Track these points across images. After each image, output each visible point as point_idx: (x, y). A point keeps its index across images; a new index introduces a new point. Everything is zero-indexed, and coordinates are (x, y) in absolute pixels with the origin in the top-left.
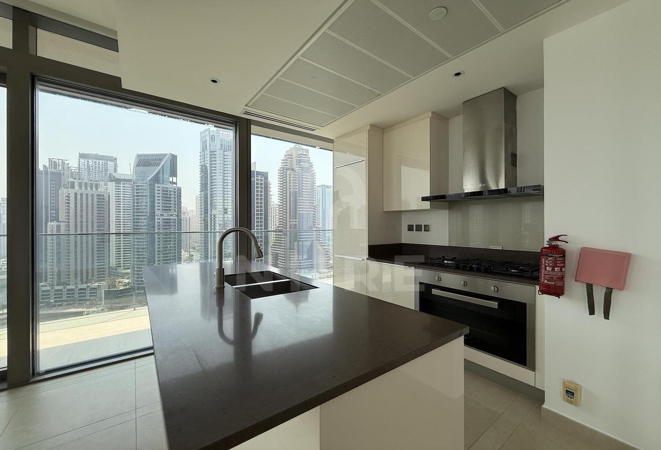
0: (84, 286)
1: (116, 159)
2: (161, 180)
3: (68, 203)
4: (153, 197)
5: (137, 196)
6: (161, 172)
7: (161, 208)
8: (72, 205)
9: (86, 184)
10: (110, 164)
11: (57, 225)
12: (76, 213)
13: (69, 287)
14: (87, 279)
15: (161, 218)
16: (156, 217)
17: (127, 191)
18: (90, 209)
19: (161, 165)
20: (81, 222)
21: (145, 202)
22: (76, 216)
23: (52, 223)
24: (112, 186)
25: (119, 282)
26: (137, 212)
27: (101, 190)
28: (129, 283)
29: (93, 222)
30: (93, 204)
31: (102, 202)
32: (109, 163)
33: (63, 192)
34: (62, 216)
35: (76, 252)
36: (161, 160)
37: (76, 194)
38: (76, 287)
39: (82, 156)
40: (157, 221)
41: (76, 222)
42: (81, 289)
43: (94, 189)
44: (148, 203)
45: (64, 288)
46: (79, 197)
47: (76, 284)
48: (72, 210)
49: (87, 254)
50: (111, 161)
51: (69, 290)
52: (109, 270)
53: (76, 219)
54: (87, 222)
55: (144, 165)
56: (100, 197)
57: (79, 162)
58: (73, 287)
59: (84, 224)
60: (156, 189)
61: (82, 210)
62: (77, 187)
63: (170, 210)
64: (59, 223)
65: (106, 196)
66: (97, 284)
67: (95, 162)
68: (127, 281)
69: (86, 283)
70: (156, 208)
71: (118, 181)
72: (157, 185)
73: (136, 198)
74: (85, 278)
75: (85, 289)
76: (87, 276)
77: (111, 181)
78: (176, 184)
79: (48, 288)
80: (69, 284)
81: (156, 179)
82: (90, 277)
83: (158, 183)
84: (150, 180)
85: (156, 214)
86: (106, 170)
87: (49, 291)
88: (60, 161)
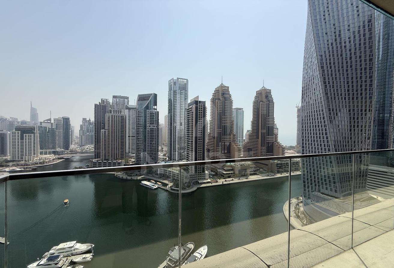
0: (115, 161)
1: (128, 98)
2: (149, 108)
3: (109, 120)
4: (145, 117)
5: (138, 116)
6: (150, 102)
7: (149, 122)
8: (110, 121)
9: (116, 110)
10: (126, 100)
11: (104, 131)
12: (112, 125)
13: (109, 161)
14: (116, 158)
15: (149, 128)
16: (147, 128)
17: (133, 114)
18: (118, 123)
19: (149, 100)
20: (114, 130)
21: (142, 119)
22: (112, 127)
23: (103, 130)
24: (127, 111)
25: (130, 160)
26: (138, 125)
27: (123, 113)
28: (134, 161)
29: (119, 130)
30: (119, 121)
31: (123, 119)
32: (125, 100)
33: (107, 115)
34: (106, 127)
35: (112, 144)
36: (149, 97)
37: (112, 116)
38: (112, 162)
39: (114, 97)
40: (147, 129)
41: (112, 130)
42: (114, 163)
43: (120, 113)
44: (143, 120)
45: (107, 162)
46: (113, 117)
47: (112, 160)
48: (110, 124)
49: (117, 146)
50: (126, 99)
51: (109, 163)
52: (126, 154)
53: (112, 128)
54: (117, 130)
55: (142, 100)
56: (122, 117)
57: (113, 100)
58: (111, 161)
59: (115, 131)
60: (147, 112)
61: (114, 124)
62: (112, 113)
63: (154, 124)
64: (105, 130)
65: (125, 116)
66: (120, 161)
67: (120, 100)
68: (133, 160)
69: (116, 160)
70: (147, 123)
71: (129, 109)
72: (147, 110)
73: (138, 117)
74: (115, 157)
75: (115, 163)
76: (116, 156)
77: (126, 109)
78: (156, 109)
79: (101, 161)
80: (109, 160)
81: (147, 107)
82: (118, 157)
83: (148, 109)
84: (144, 108)
85: (147, 126)
86: (124, 103)
87: (101, 163)
88: (106, 100)
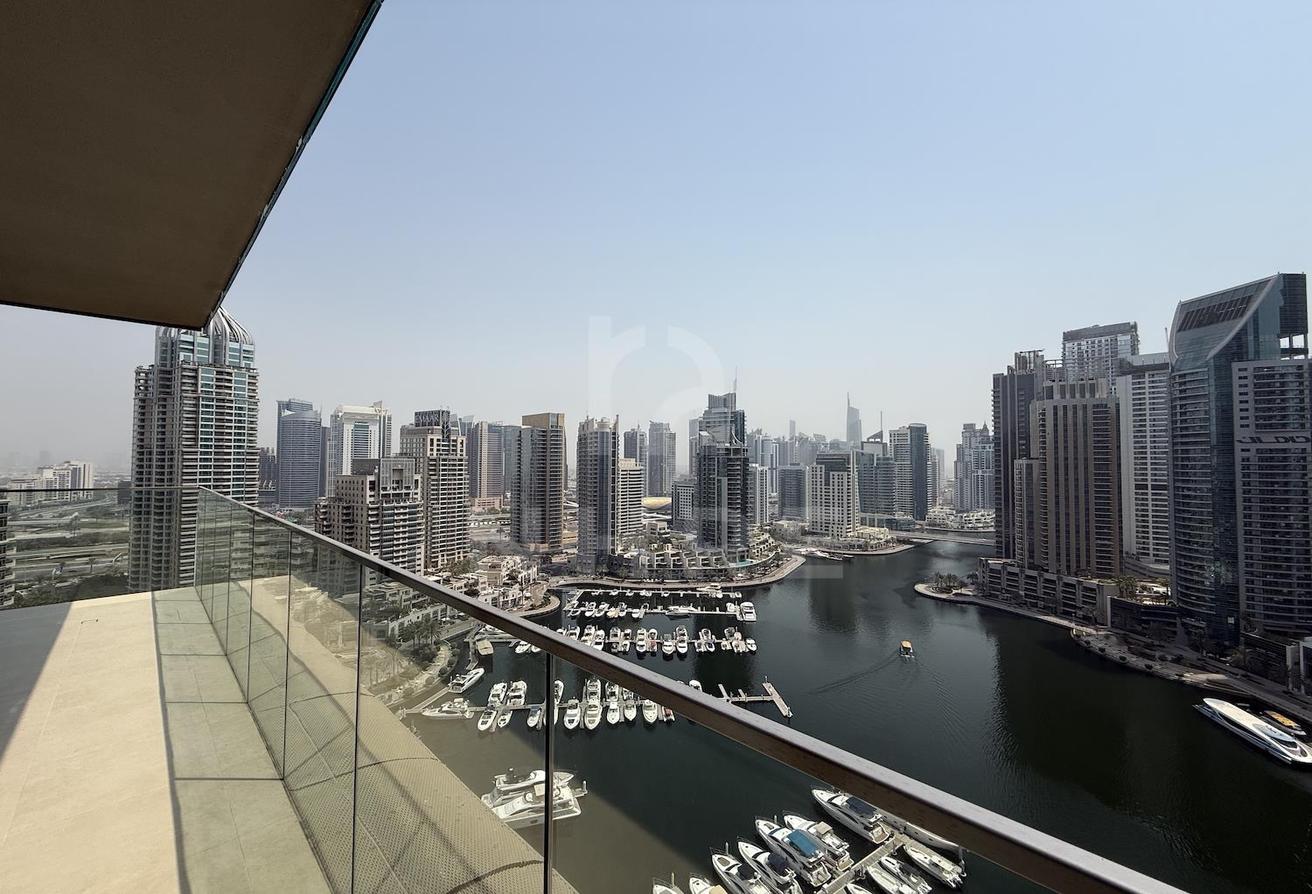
0: (1072, 580)
1: (1135, 327)
2: (1251, 349)
3: (1044, 426)
4: (1226, 397)
5: (1181, 399)
6: (1250, 330)
7: (1251, 421)
8: (1050, 428)
9: (1073, 387)
10: (1123, 339)
11: (1027, 465)
12: (1056, 442)
13: (1047, 576)
14: (1078, 567)
15: (1254, 447)
16: (1238, 447)
17: (1158, 390)
18: (1080, 433)
19: (1249, 314)
20: (1066, 459)
21: (1206, 410)
22: (1056, 448)
23: (1021, 461)
24: (1124, 387)
25: (1144, 588)
26: (1182, 436)
27: (1101, 395)
28: (1165, 596)
29: (1086, 459)
30: (1085, 424)
31: (1105, 419)
32: (1120, 338)
33: (1036, 406)
34: (1035, 451)
35: (1057, 514)
36: (1248, 300)
37: (1055, 408)
38: (1060, 579)
39: (1069, 337)
40: (1239, 455)
41: (1056, 459)
42: (1067, 585)
43: (1087, 395)
44: (1213, 412)
45: (1041, 575)
46: (1060, 413)
47: (1058, 571)
48: (1050, 438)
49: (1077, 520)
50: (1124, 333)
51: (1047, 581)
52: (1121, 557)
53: (1056, 453)
54: (1076, 459)
55: (1200, 325)
56: (1101, 409)
57: (1064, 349)
58: (1054, 577)
59: (1071, 461)
60: (1236, 374)
61: (1066, 436)
62: (1057, 396)
63: (1284, 426)
64: (1030, 462)
65: (1112, 406)
66: (1095, 581)
67: (1093, 343)
68: (1162, 590)
69: (1076, 575)
70: (1237, 422)
71: (1138, 372)
72: (1236, 366)
73: (1178, 402)
74: (1073, 565)
75: (1073, 586)
76: (1078, 562)
77: (1124, 374)
78: (1305, 351)
79: (1016, 570)
80: (1047, 571)
81: (1236, 350)
82: (1083, 565)
83: (1241, 360)
84: (1215, 357)
85: (1236, 438)
86: (1115, 353)
87: (1017, 575)
88: (1032, 355)
